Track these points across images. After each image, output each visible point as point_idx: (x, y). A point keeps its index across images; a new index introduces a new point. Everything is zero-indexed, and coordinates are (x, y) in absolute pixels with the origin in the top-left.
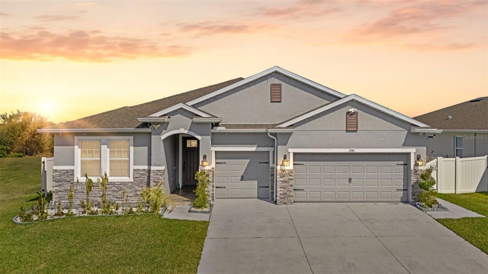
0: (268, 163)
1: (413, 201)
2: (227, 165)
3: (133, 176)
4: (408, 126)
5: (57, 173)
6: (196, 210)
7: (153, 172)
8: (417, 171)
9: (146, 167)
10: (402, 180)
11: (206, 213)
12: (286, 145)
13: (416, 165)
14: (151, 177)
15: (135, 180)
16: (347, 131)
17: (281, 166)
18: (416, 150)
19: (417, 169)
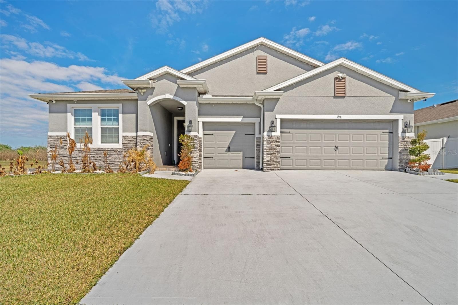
0: (254, 134)
1: (401, 168)
2: (214, 136)
3: (122, 143)
4: (396, 92)
5: (52, 139)
6: (180, 173)
7: (139, 137)
8: (405, 138)
9: (134, 134)
10: (387, 148)
11: (190, 176)
12: (273, 111)
13: (404, 132)
14: (137, 142)
15: (124, 146)
16: (335, 97)
17: (267, 132)
18: (404, 117)
19: (405, 136)
